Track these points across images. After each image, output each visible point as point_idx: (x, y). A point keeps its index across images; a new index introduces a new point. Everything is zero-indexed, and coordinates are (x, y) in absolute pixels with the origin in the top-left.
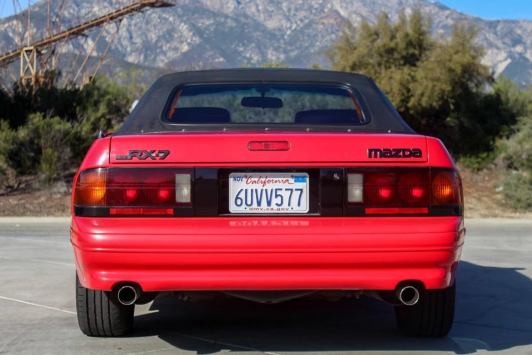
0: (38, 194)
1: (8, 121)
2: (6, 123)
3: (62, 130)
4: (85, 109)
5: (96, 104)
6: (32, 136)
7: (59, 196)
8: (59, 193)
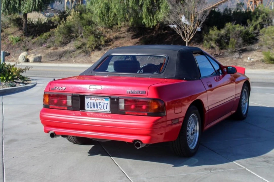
0: (227, 58)
1: (217, 26)
2: (216, 27)
3: (239, 30)
4: (251, 20)
5: (257, 18)
6: (227, 33)
7: (235, 59)
8: (235, 58)
